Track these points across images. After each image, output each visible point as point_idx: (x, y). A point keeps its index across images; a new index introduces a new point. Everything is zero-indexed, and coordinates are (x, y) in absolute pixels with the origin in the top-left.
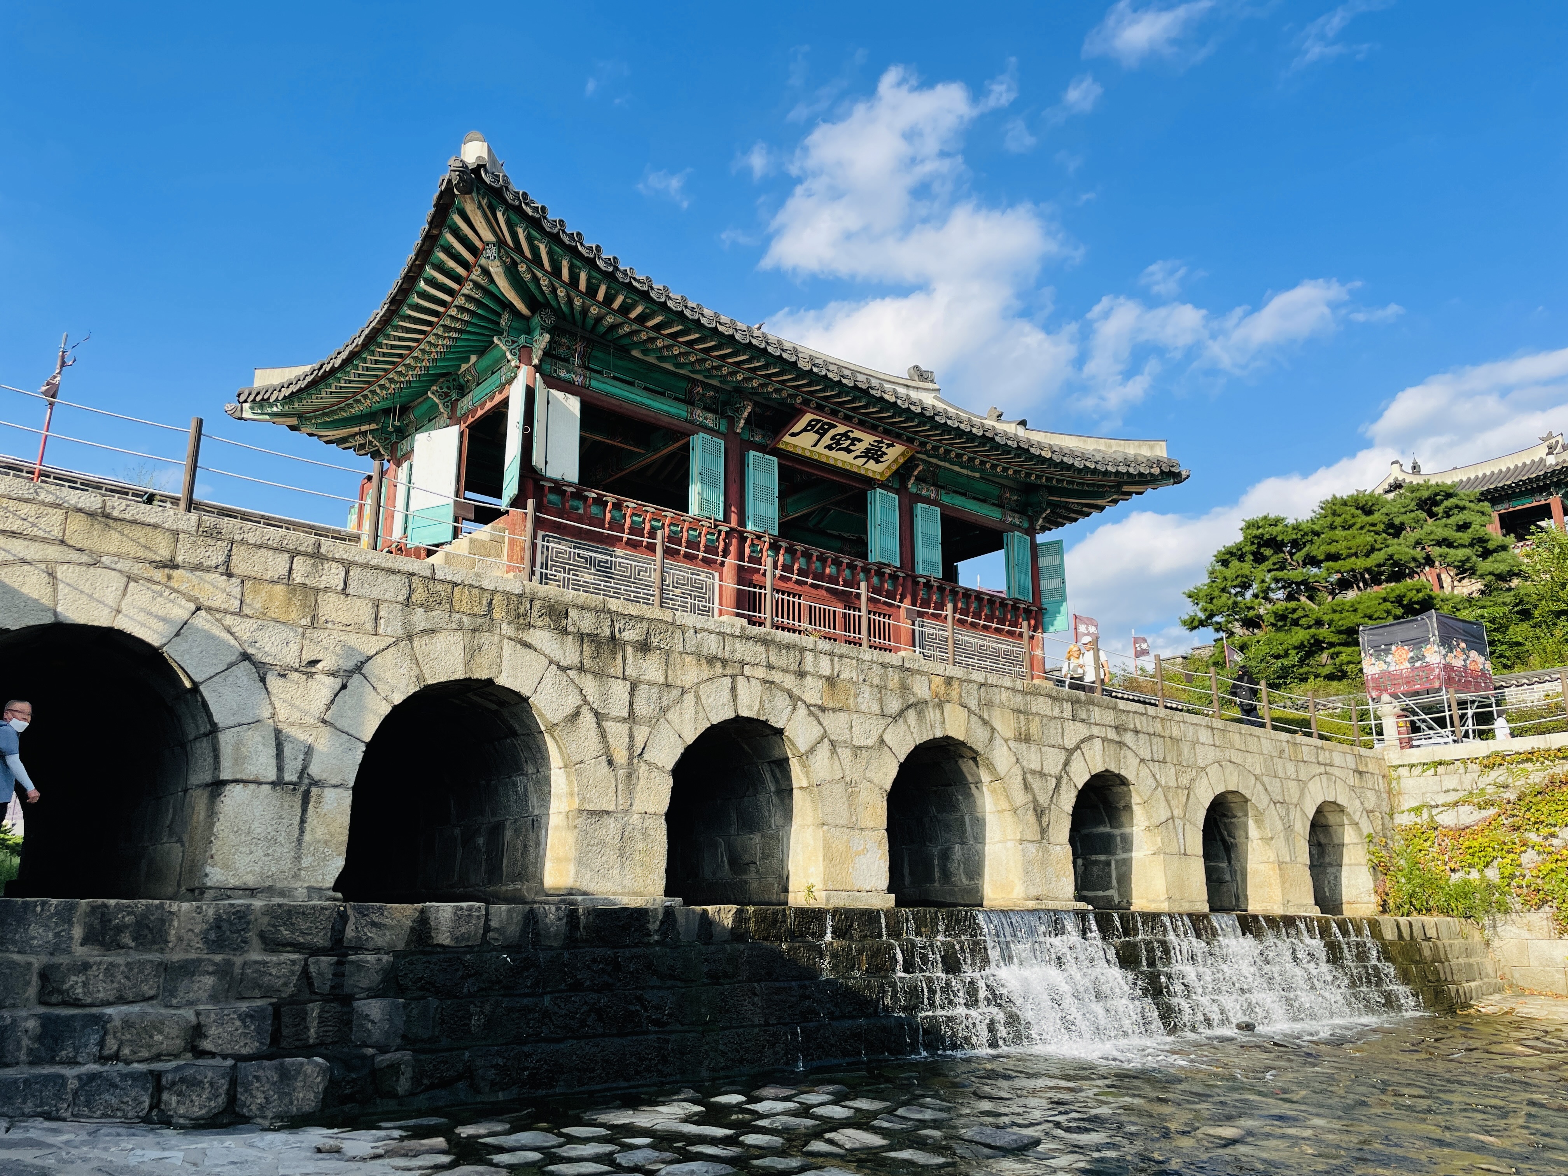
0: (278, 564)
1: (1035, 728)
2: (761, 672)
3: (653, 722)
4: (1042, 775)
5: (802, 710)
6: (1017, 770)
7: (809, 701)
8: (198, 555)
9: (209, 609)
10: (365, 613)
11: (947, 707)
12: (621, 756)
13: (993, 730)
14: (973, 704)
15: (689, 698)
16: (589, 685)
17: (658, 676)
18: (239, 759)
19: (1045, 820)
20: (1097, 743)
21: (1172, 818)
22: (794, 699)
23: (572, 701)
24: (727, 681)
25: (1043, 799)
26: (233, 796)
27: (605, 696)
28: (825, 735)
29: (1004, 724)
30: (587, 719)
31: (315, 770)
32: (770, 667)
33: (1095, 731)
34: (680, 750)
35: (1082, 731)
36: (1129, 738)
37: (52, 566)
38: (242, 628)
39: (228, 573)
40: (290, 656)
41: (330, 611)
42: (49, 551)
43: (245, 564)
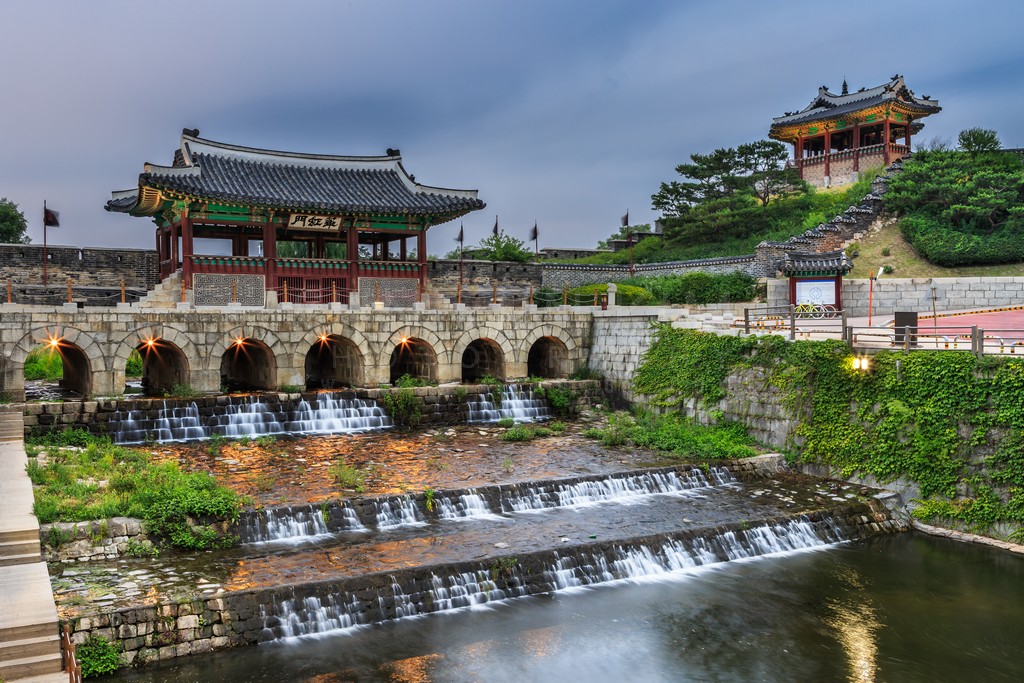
0: (99, 318)
1: (376, 327)
2: (254, 324)
3: (214, 344)
4: (378, 342)
5: (269, 334)
6: (366, 342)
7: (273, 329)
8: (79, 319)
9: (84, 332)
10: (123, 327)
11: (335, 325)
12: (203, 354)
13: (355, 330)
14: (346, 322)
15: (227, 336)
16: (192, 337)
17: (215, 330)
18: (96, 366)
19: (377, 358)
20: (408, 329)
21: (446, 351)
22: (267, 330)
23: (185, 342)
24: (240, 329)
25: (377, 351)
26: (96, 374)
27: (197, 338)
28: (279, 340)
29: (360, 327)
30: (192, 346)
31: (115, 367)
32: (257, 321)
33: (407, 324)
34: (224, 351)
35: (401, 324)
36: (426, 324)
37: (47, 327)
38: (93, 335)
39: (87, 322)
40: (105, 340)
41: (114, 327)
42: (46, 324)
43: (91, 319)
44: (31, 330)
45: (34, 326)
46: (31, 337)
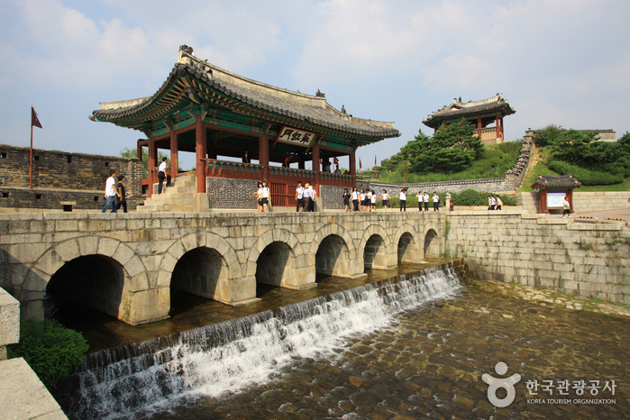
0: (141, 224)
1: (356, 227)
2: (281, 227)
3: (250, 249)
4: (357, 239)
5: (292, 236)
6: (351, 239)
7: (294, 232)
8: (118, 226)
9: (123, 242)
10: (167, 235)
11: (332, 225)
12: (242, 260)
13: (344, 229)
14: (339, 223)
15: (260, 239)
16: (232, 241)
17: (251, 234)
18: (137, 285)
19: (357, 252)
20: (372, 226)
21: (391, 243)
22: (290, 233)
23: (227, 247)
24: (271, 231)
25: (357, 246)
26: (137, 296)
27: (236, 244)
28: (298, 241)
29: (347, 227)
30: (233, 252)
31: (159, 283)
33: (373, 223)
34: (258, 255)
35: (368, 223)
36: (381, 223)
37: (76, 239)
38: (134, 246)
39: (127, 230)
40: (147, 251)
41: (158, 234)
42: (76, 234)
43: (133, 225)
44: (54, 244)
45: (58, 237)
46: (54, 253)
